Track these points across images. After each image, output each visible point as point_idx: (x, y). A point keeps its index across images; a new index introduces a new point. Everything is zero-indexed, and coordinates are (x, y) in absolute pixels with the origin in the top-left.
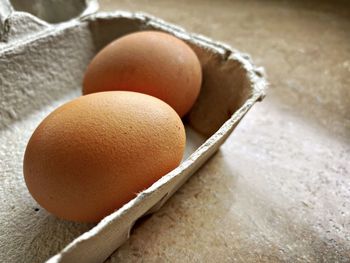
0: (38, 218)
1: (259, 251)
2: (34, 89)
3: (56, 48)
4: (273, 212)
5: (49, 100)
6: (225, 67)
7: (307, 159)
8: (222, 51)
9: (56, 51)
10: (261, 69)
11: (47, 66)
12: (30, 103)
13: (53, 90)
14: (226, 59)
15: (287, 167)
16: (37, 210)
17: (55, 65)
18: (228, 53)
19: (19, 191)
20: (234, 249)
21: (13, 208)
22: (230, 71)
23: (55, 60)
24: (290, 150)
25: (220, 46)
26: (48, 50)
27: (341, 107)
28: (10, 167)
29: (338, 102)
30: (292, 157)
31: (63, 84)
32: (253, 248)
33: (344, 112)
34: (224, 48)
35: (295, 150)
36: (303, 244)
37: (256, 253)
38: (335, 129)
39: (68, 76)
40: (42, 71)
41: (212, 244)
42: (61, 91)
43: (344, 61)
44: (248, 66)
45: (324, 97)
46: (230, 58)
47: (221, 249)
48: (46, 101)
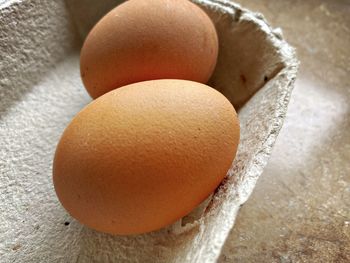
0: (72, 233)
1: (301, 215)
2: (8, 75)
3: (24, 19)
4: (302, 175)
5: (28, 86)
6: (235, 29)
7: (315, 115)
8: (231, 11)
9: (24, 23)
10: (278, 31)
11: (17, 44)
12: (6, 94)
13: (29, 73)
14: (237, 20)
15: (301, 126)
16: (67, 224)
17: (26, 41)
18: (239, 12)
19: (36, 207)
20: (280, 218)
21: (38, 228)
22: (243, 33)
23: (26, 35)
24: (299, 108)
25: (227, 5)
26: (15, 23)
27: (331, 56)
28: (11, 179)
29: (326, 50)
30: (302, 114)
31: (40, 63)
32: (296, 214)
33: (333, 61)
34: (233, 7)
35: (303, 107)
36: (335, 199)
37: (299, 218)
38: (331, 80)
39: (43, 52)
40: (13, 51)
41: (259, 219)
42: (39, 72)
43: (320, 4)
44: (265, 27)
45: (313, 47)
46: (242, 18)
47: (269, 221)
48: (24, 87)
